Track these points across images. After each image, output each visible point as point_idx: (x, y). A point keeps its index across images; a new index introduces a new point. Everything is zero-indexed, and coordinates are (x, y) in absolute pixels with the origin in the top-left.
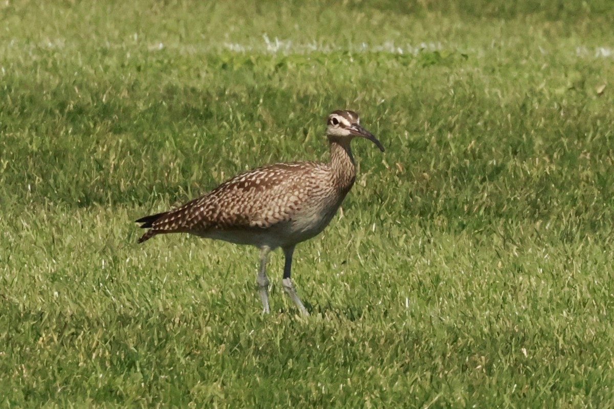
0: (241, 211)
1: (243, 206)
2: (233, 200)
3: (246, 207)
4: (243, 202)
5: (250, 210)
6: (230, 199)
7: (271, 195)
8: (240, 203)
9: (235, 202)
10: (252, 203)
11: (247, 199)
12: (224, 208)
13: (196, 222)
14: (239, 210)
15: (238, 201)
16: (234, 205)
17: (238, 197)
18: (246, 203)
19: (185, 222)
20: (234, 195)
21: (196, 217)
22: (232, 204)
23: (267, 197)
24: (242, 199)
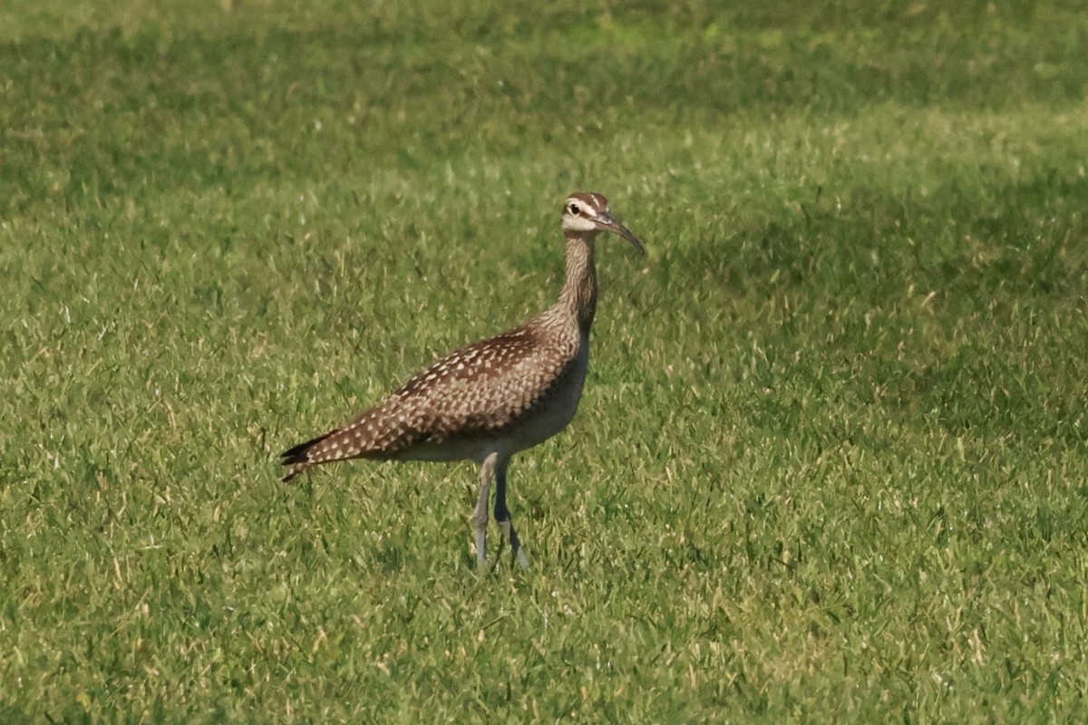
0: (472, 409)
1: (473, 403)
2: (455, 397)
3: (479, 403)
4: (473, 397)
5: (487, 406)
6: (450, 398)
7: (516, 380)
8: (468, 399)
9: (460, 400)
10: (487, 396)
11: (478, 392)
12: (442, 411)
13: (393, 439)
14: (468, 409)
15: (464, 398)
16: (459, 405)
17: (461, 391)
18: (477, 398)
19: (373, 442)
20: (454, 390)
21: (394, 432)
22: (454, 403)
23: (509, 382)
24: (470, 393)
